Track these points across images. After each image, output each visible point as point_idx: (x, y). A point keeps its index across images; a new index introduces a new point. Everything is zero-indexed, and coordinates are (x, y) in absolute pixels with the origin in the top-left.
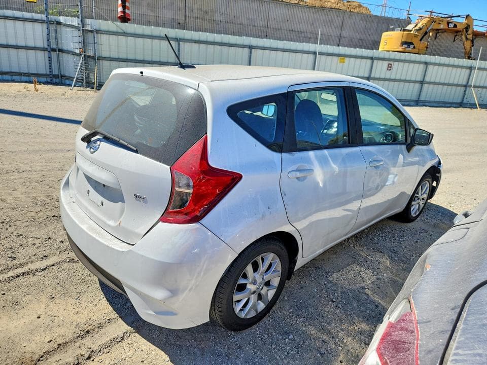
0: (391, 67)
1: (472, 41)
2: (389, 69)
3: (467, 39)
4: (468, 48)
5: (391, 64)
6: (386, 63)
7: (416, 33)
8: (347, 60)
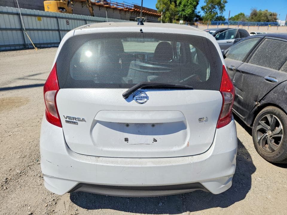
0: (68, 23)
1: (92, 7)
2: (68, 24)
3: (89, 6)
4: (91, 11)
5: (68, 21)
6: (65, 20)
7: (64, 2)
8: (42, 18)
